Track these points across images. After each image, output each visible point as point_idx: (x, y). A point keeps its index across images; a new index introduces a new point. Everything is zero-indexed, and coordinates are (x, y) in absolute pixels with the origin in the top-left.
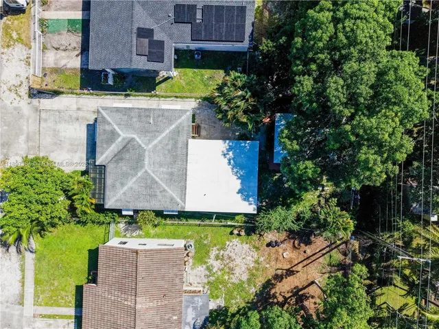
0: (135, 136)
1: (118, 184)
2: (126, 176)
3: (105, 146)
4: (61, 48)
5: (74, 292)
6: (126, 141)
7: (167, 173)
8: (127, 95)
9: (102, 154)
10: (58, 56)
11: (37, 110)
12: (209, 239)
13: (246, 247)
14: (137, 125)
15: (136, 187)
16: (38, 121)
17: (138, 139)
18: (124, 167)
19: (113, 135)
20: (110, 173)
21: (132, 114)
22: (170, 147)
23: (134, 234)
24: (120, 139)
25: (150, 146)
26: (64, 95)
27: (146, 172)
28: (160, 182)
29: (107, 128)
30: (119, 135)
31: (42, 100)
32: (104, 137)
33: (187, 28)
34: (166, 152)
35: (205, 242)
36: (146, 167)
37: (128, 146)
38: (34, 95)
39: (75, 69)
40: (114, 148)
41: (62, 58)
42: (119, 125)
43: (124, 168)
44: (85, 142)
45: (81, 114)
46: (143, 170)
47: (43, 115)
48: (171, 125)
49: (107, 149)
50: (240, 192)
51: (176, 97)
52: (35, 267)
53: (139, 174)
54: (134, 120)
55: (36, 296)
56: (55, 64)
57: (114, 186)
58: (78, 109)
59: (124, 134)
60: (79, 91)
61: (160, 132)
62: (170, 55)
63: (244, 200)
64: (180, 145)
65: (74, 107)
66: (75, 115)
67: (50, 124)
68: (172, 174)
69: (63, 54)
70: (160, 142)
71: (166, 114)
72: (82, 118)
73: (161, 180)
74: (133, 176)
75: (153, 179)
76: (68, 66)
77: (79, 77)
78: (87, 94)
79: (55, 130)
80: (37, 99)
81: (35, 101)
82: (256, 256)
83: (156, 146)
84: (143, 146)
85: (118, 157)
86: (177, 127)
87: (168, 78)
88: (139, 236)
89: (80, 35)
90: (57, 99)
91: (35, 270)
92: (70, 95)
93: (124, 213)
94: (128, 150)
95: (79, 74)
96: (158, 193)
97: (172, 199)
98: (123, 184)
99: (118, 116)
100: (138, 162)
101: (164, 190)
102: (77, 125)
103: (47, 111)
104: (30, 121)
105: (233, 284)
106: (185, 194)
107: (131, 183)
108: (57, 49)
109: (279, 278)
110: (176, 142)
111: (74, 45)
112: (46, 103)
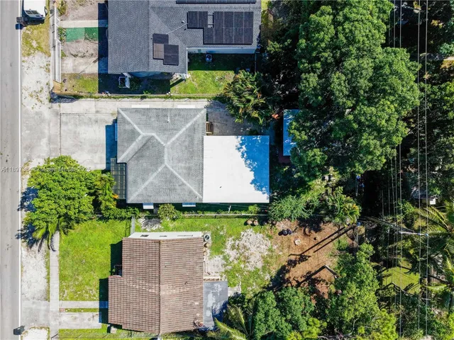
0: (154, 134)
1: (139, 180)
2: (146, 172)
3: (126, 144)
4: (79, 55)
5: (98, 286)
6: (146, 139)
7: (185, 168)
9: (123, 152)
10: (76, 62)
11: (58, 114)
12: (225, 230)
13: (260, 236)
14: (156, 124)
15: (156, 182)
16: (59, 124)
17: (157, 137)
18: (144, 163)
19: (134, 134)
20: (131, 170)
21: (150, 114)
22: (186, 143)
23: (154, 228)
24: (140, 138)
25: (169, 143)
26: (83, 99)
27: (166, 167)
28: (179, 177)
29: (127, 127)
30: (139, 134)
31: (62, 104)
32: (125, 136)
33: (199, 33)
34: (184, 148)
35: (222, 233)
36: (166, 163)
37: (148, 144)
38: (55, 100)
39: (93, 74)
40: (134, 146)
41: (80, 64)
42: (138, 124)
43: (145, 165)
44: (105, 142)
45: (99, 116)
46: (163, 166)
47: (64, 118)
48: (187, 123)
49: (128, 147)
50: (253, 182)
51: (190, 98)
52: (60, 264)
53: (159, 170)
54: (153, 119)
55: (62, 291)
56: (74, 70)
57: (135, 182)
58: (97, 112)
59: (144, 133)
60: (97, 95)
61: (178, 130)
62: (184, 59)
63: (258, 189)
64: (196, 142)
65: (94, 110)
66: (93, 118)
67: (71, 127)
68: (189, 168)
69: (82, 60)
70: (177, 139)
71: (182, 113)
72: (101, 120)
73: (180, 174)
74: (153, 171)
75: (172, 174)
76: (87, 72)
77: (97, 82)
78: (106, 98)
79: (75, 133)
80: (58, 104)
81: (55, 106)
82: (269, 244)
83: (174, 143)
84: (162, 143)
85: (139, 154)
86: (193, 125)
87: (181, 80)
88: (159, 230)
89: (97, 42)
90: (76, 103)
91: (60, 266)
92: (89, 99)
93: (145, 207)
94: (148, 148)
95: (97, 79)
96: (177, 187)
97: (190, 192)
98: (144, 180)
99: (138, 116)
100: (159, 158)
101: (183, 184)
102: (96, 127)
103: (67, 114)
104: (51, 125)
105: (249, 272)
106: (202, 187)
107: (152, 178)
108: (75, 56)
109: (292, 263)
110: (192, 139)
111: (91, 51)
112: (66, 107)
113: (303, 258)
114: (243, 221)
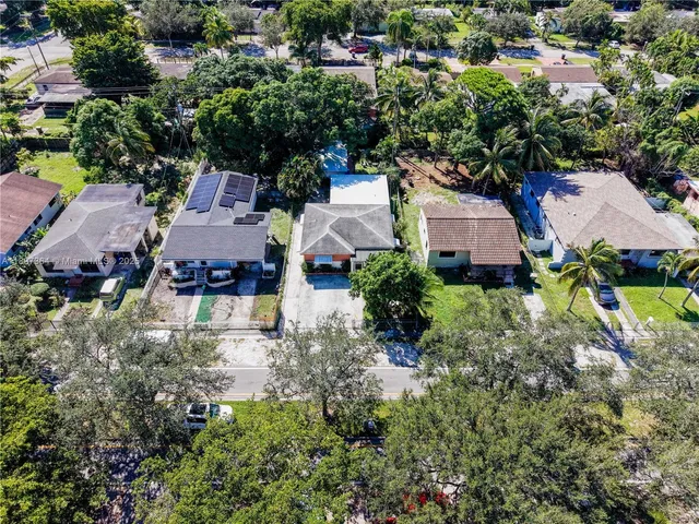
0: (328, 225)
1: (371, 237)
2: (364, 231)
3: (337, 246)
4: (230, 311)
6: (332, 231)
8: (287, 262)
9: (345, 248)
10: (238, 314)
13: (416, 198)
15: (373, 226)
17: (331, 223)
18: (355, 233)
19: (327, 239)
20: (362, 244)
21: (308, 232)
22: (337, 210)
24: (331, 234)
25: (337, 216)
26: (282, 308)
31: (286, 327)
32: (329, 246)
33: (238, 203)
36: (355, 216)
38: (280, 333)
39: (255, 301)
40: (339, 239)
41: (241, 311)
42: (318, 236)
45: (303, 294)
47: (303, 325)
48: (318, 210)
49: (340, 244)
53: (362, 221)
56: (246, 316)
57: (374, 241)
58: (298, 296)
59: (327, 231)
60: (279, 297)
65: (296, 300)
66: (304, 299)
67: (313, 319)
69: (236, 310)
72: (307, 293)
75: (365, 215)
76: (251, 305)
78: (283, 289)
80: (285, 331)
81: (286, 334)
82: (423, 192)
85: (348, 238)
87: (273, 238)
90: (286, 315)
92: (283, 303)
93: (398, 244)
94: (341, 230)
95: (261, 296)
96: (377, 215)
97: (381, 209)
98: (371, 234)
99: (310, 238)
100: (352, 223)
101: (374, 212)
102: (314, 297)
103: (298, 322)
107: (370, 227)
108: (230, 315)
109: (437, 182)
111: (229, 301)
113: (431, 177)
114: (404, 204)
